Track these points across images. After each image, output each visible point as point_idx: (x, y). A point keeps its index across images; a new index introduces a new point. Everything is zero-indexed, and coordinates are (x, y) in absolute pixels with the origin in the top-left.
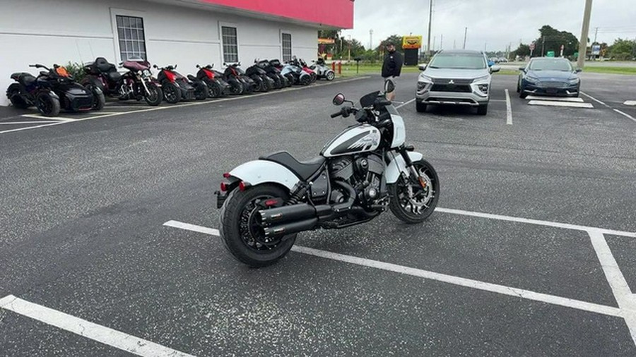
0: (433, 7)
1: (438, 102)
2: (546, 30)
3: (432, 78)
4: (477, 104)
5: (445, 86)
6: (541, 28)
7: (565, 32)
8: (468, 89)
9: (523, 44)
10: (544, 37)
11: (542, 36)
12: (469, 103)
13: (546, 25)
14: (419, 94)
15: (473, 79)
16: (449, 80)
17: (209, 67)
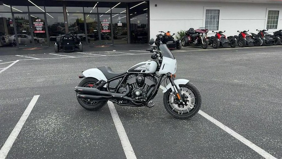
17: (245, 31)
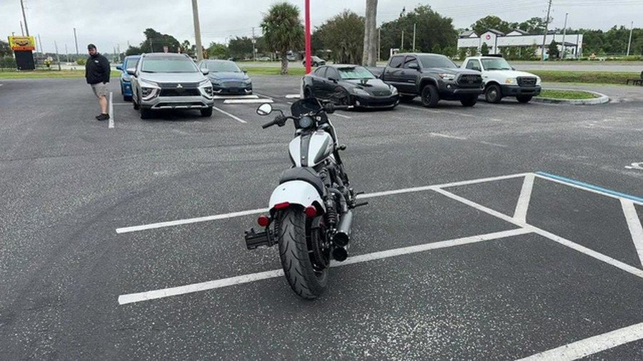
0: (24, 4)
1: (170, 107)
2: (150, 33)
3: (158, 83)
4: (207, 106)
5: (174, 90)
6: (145, 31)
7: (166, 35)
8: (197, 93)
9: (132, 46)
10: (150, 39)
11: (148, 39)
12: (200, 106)
13: (150, 28)
14: (145, 100)
15: (198, 83)
16: (177, 84)
